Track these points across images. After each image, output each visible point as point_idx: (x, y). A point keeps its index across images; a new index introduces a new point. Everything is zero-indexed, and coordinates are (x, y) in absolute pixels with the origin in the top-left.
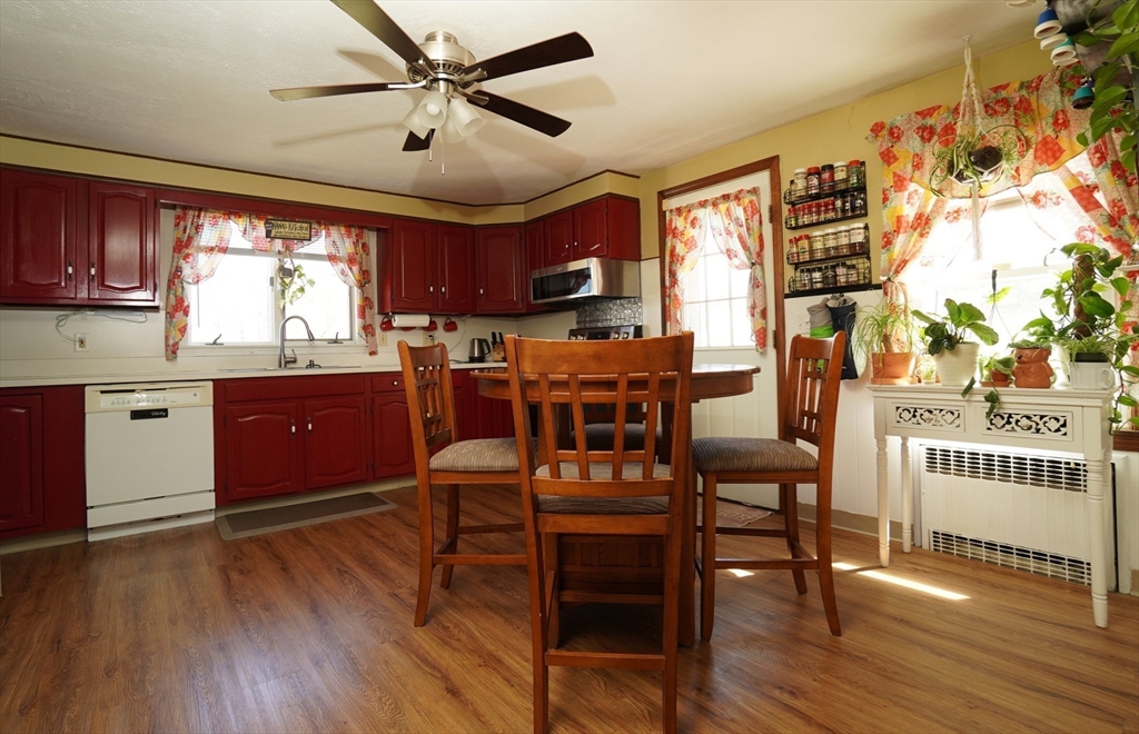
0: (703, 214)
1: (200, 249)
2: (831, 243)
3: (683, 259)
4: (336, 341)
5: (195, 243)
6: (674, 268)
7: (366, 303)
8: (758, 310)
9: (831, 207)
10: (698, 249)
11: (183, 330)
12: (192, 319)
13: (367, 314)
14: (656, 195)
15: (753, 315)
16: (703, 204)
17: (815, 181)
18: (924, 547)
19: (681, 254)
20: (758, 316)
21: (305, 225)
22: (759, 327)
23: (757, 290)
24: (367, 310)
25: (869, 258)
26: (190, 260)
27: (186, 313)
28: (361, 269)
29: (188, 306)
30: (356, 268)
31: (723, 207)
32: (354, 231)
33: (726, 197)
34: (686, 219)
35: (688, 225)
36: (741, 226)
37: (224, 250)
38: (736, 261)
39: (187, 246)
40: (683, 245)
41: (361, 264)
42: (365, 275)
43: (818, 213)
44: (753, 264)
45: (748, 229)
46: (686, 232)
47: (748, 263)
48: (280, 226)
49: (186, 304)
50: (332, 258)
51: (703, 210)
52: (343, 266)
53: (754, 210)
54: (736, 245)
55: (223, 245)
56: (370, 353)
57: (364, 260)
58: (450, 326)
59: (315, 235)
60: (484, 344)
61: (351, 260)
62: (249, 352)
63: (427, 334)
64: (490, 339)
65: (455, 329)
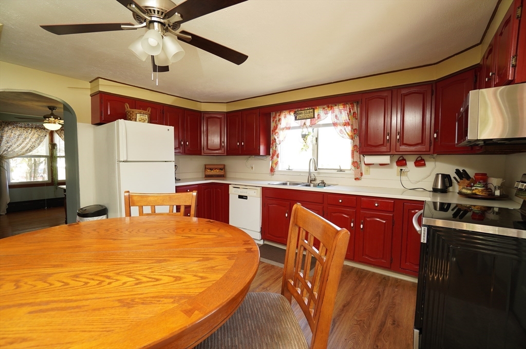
1: (280, 129)
4: (341, 170)
5: (278, 128)
7: (355, 149)
11: (276, 164)
12: (279, 159)
13: (355, 155)
21: (311, 110)
24: (355, 153)
26: (277, 134)
27: (278, 157)
28: (352, 128)
29: (278, 154)
30: (349, 128)
32: (348, 106)
37: (289, 128)
39: (276, 129)
41: (352, 125)
42: (355, 131)
48: (300, 114)
49: (277, 153)
50: (335, 124)
52: (341, 128)
55: (288, 126)
56: (356, 179)
57: (354, 122)
58: (420, 163)
59: (326, 113)
60: (446, 180)
61: (346, 124)
62: (299, 173)
63: (400, 168)
64: (453, 175)
65: (424, 165)
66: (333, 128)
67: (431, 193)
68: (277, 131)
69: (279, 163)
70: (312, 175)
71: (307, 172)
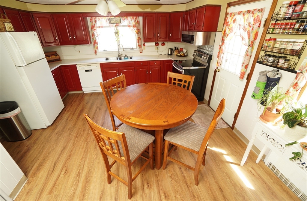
0: (238, 17)
1: (97, 27)
2: (283, 46)
3: (228, 35)
4: (132, 49)
5: (95, 26)
6: (224, 38)
7: (139, 39)
8: (244, 65)
9: (293, 27)
10: (233, 33)
11: (97, 48)
14: (226, 4)
15: (242, 66)
16: (239, 13)
17: (291, 11)
18: (265, 164)
19: (227, 33)
20: (244, 67)
21: (119, 19)
22: (243, 71)
23: (247, 57)
24: (139, 41)
25: (299, 58)
26: (95, 31)
27: (97, 44)
28: (137, 29)
29: (97, 42)
30: (136, 29)
31: (247, 16)
32: (135, 17)
33: (249, 11)
34: (232, 19)
35: (232, 22)
36: (250, 27)
37: (102, 27)
38: (244, 42)
39: (94, 27)
40: (229, 30)
41: (137, 27)
42: (138, 30)
43: (284, 29)
44: (249, 45)
45: (252, 29)
46: (231, 25)
47: (248, 44)
48: (113, 20)
50: (129, 26)
51: (239, 15)
52: (132, 28)
53: (258, 20)
54: (246, 35)
55: (102, 25)
56: (140, 53)
57: (138, 26)
58: (163, 44)
59: (124, 20)
60: (172, 50)
61: (134, 26)
62: (112, 52)
63: (156, 46)
64: (174, 49)
65: (164, 45)
66: (128, 28)
67: (167, 56)
68: (95, 28)
69: (99, 47)
70: (120, 52)
71: (117, 51)
